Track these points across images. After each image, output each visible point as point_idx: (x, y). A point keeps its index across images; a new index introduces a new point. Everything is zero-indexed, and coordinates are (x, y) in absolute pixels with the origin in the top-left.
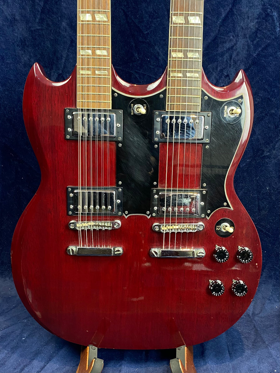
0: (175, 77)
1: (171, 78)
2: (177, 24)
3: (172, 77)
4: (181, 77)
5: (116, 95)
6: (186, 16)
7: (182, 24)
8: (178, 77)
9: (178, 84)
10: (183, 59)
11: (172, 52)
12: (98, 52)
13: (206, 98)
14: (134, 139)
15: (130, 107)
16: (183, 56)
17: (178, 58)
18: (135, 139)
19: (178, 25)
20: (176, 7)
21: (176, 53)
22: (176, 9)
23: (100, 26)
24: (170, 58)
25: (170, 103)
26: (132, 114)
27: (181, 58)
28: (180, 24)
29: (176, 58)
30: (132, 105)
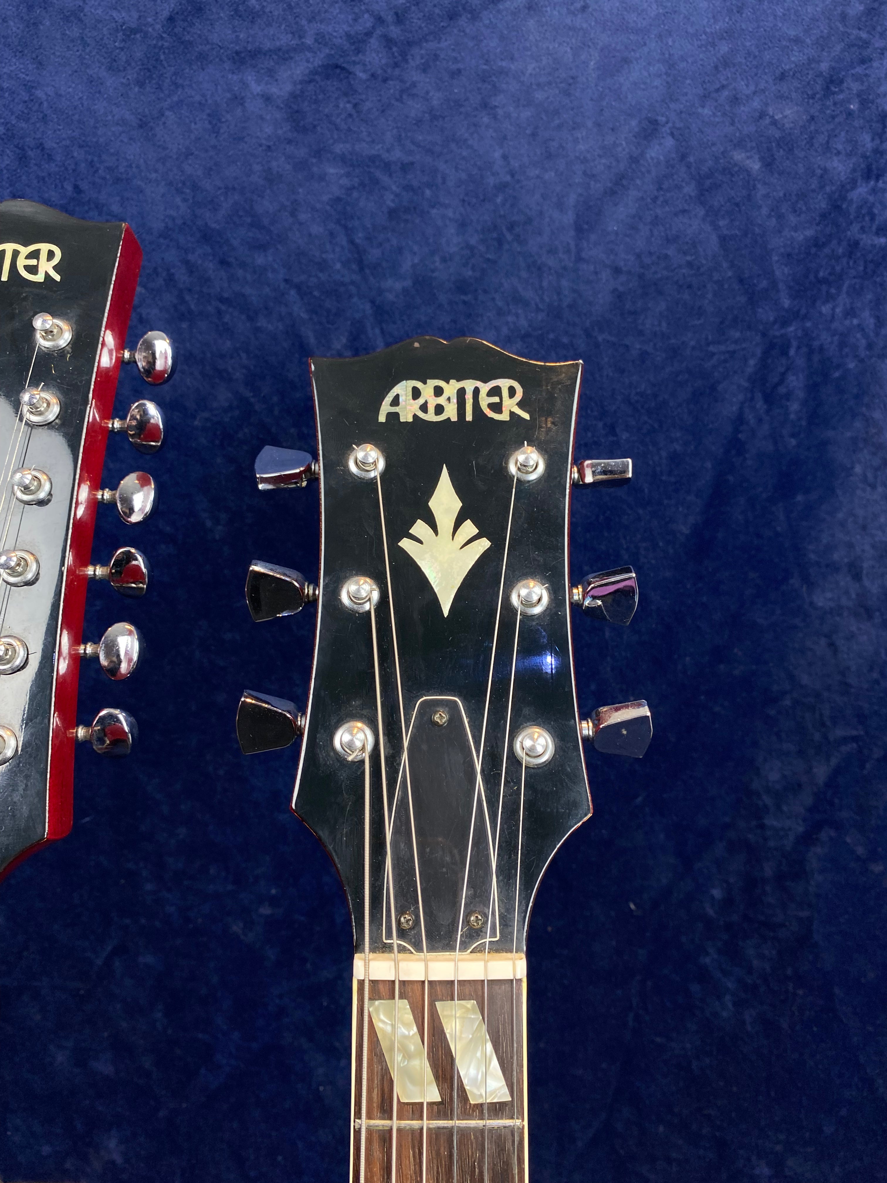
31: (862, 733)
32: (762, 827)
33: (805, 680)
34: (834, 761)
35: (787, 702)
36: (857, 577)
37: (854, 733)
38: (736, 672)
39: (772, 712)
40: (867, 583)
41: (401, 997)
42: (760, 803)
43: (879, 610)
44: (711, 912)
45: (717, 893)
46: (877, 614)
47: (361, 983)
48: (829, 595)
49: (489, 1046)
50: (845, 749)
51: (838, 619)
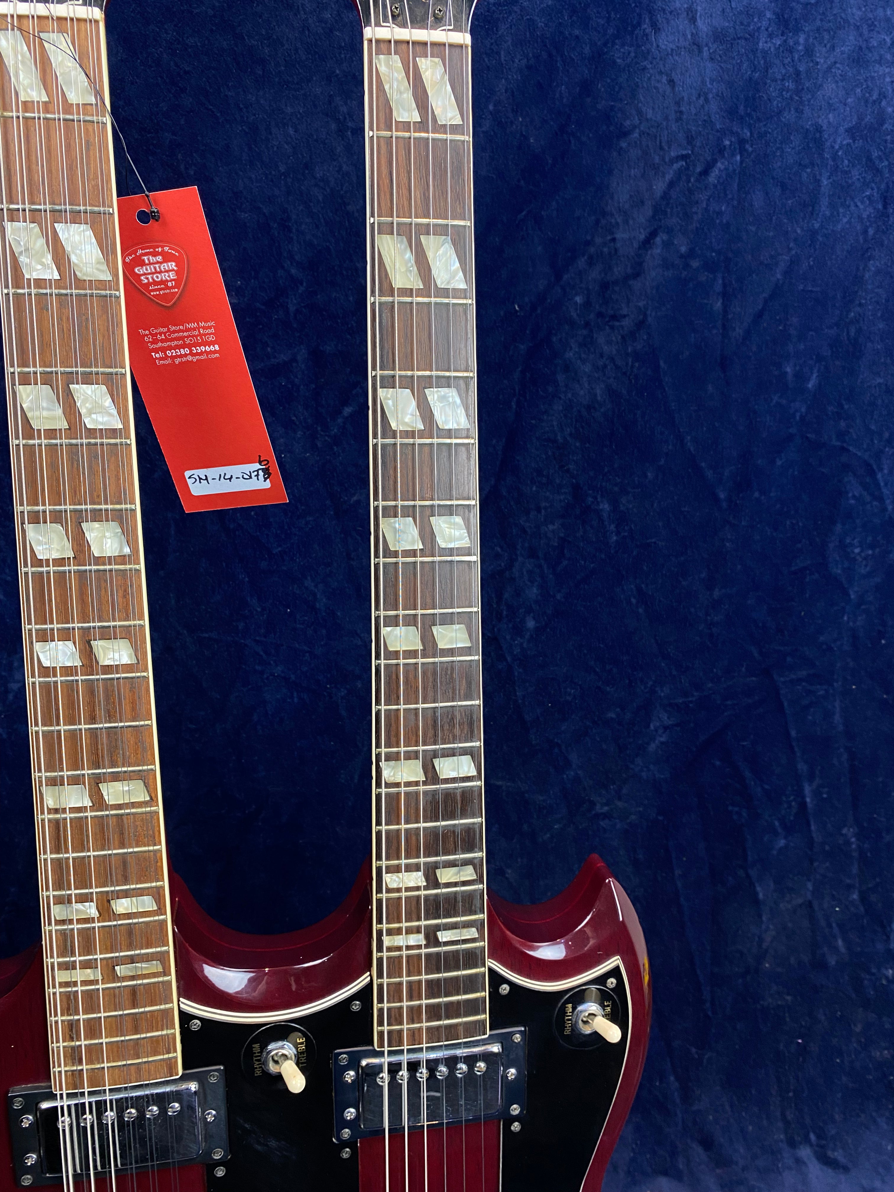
0: (399, 949)
1: (385, 954)
2: (398, 785)
3: (389, 949)
4: (419, 947)
5: (196, 1024)
6: (428, 758)
7: (417, 783)
8: (408, 948)
9: (411, 969)
10: (423, 893)
11: (387, 873)
12: (122, 906)
13: (505, 989)
14: (267, 1145)
15: (250, 1053)
16: (425, 884)
17: (408, 889)
18: (273, 1143)
19: (403, 789)
20: (393, 733)
21: (400, 875)
22: (393, 739)
23: (122, 821)
24: (379, 890)
25: (388, 1025)
26: (258, 1073)
27: (418, 888)
28: (408, 784)
29: (399, 890)
30: (256, 1046)
31: (690, 152)
32: (614, 240)
33: (650, 114)
34: (668, 177)
35: (636, 135)
36: (693, 20)
37: (684, 152)
38: (599, 107)
39: (624, 145)
40: (699, 22)
41: (395, 54)
42: (613, 221)
43: (707, 45)
44: (574, 314)
45: (578, 299)
46: (706, 49)
47: (370, 41)
48: (671, 38)
49: (449, 88)
50: (676, 166)
51: (677, 58)
